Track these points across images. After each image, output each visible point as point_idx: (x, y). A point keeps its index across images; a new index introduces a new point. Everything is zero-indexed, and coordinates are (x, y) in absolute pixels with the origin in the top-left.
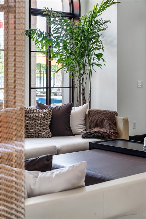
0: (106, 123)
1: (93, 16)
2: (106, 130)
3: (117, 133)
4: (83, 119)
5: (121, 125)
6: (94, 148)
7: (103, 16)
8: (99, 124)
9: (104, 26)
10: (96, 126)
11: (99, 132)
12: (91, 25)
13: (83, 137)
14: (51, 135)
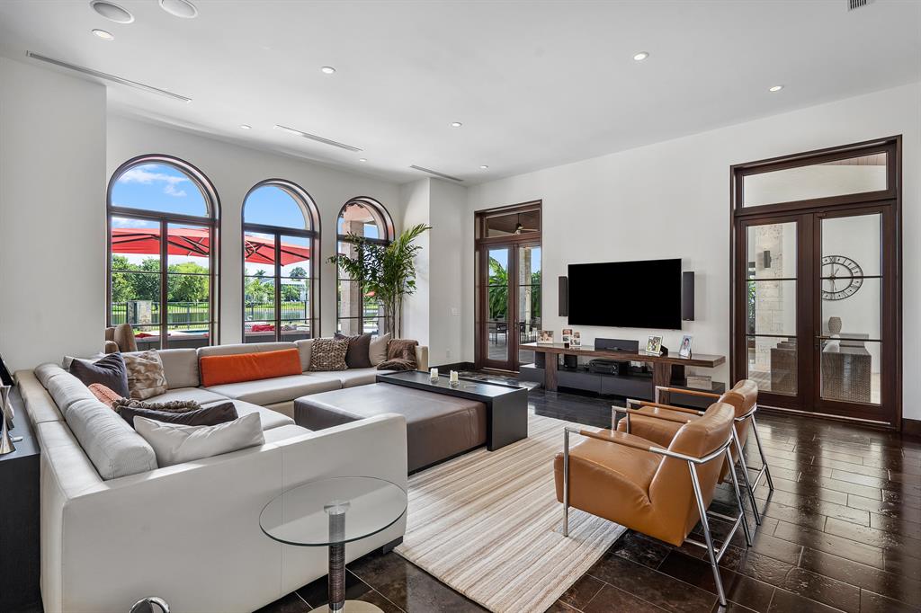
0: (405, 353)
1: (403, 242)
2: (404, 360)
3: (415, 364)
4: (385, 349)
5: (420, 354)
6: (380, 382)
7: (415, 242)
8: (399, 355)
9: (414, 252)
10: (396, 356)
11: (394, 363)
12: (401, 251)
13: (378, 369)
14: (346, 367)
